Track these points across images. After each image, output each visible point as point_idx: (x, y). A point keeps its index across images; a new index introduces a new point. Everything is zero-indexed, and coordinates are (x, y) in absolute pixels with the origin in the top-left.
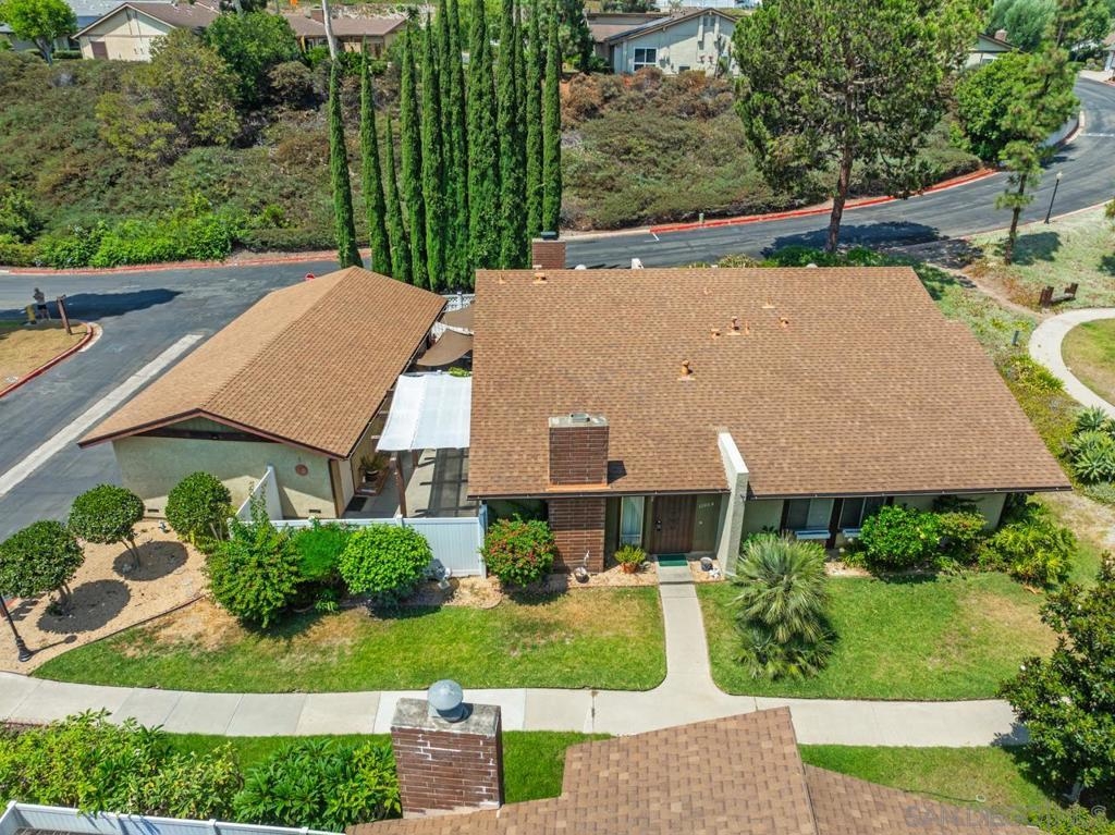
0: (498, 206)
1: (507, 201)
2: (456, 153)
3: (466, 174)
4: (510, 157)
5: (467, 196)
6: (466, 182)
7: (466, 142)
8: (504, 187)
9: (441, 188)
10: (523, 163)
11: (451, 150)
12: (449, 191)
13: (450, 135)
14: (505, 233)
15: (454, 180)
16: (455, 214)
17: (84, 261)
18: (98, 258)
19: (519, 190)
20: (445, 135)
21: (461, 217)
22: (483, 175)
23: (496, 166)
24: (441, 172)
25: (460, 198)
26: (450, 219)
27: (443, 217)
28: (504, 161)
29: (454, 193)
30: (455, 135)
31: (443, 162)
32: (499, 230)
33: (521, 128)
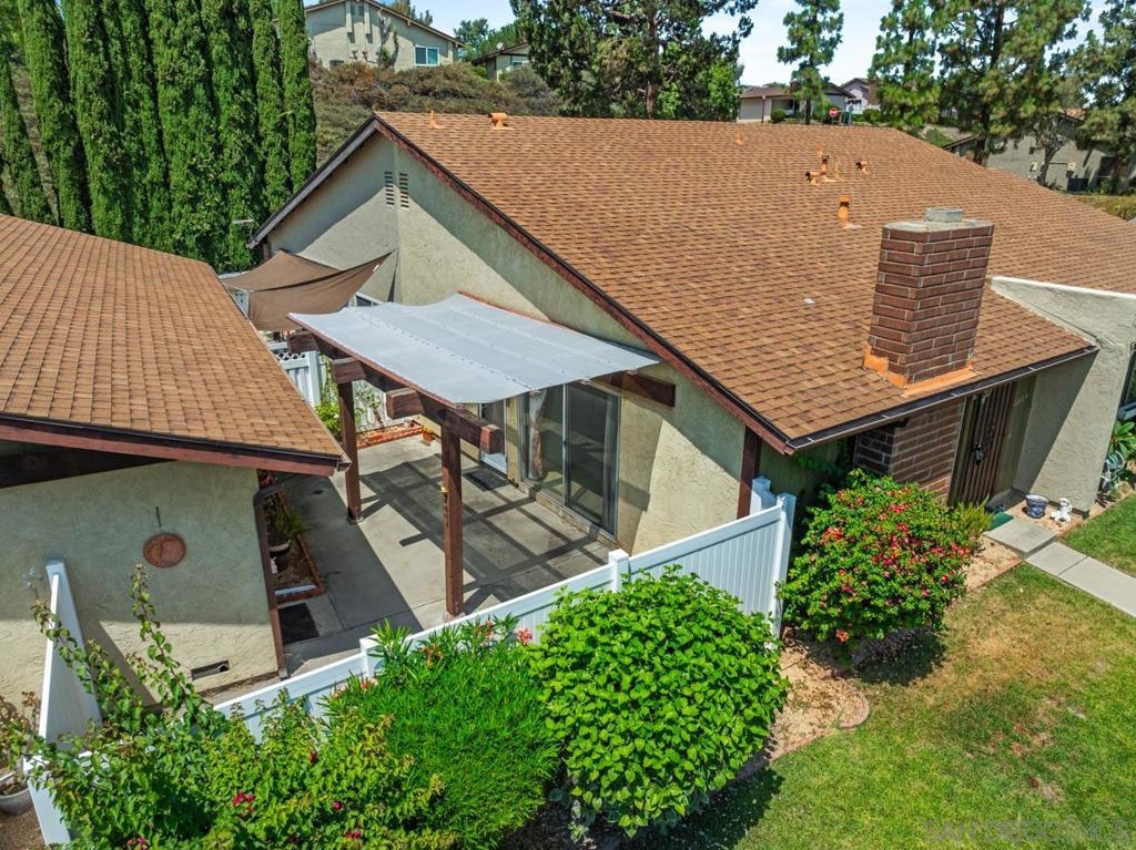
0: (218, 149)
1: (233, 139)
2: (133, 57)
3: (154, 96)
4: (230, 69)
5: (160, 133)
6: (156, 110)
7: (149, 42)
8: (224, 119)
9: (113, 114)
10: (251, 80)
11: (124, 52)
12: (129, 123)
13: (118, 24)
14: (234, 193)
15: (136, 106)
16: (143, 163)
19: (250, 125)
20: (110, 24)
21: (154, 171)
22: (188, 96)
23: (207, 81)
24: (109, 86)
25: (148, 137)
26: (136, 172)
27: (121, 167)
28: (220, 75)
29: (137, 126)
30: (127, 25)
31: (110, 71)
32: (225, 188)
33: (242, 24)
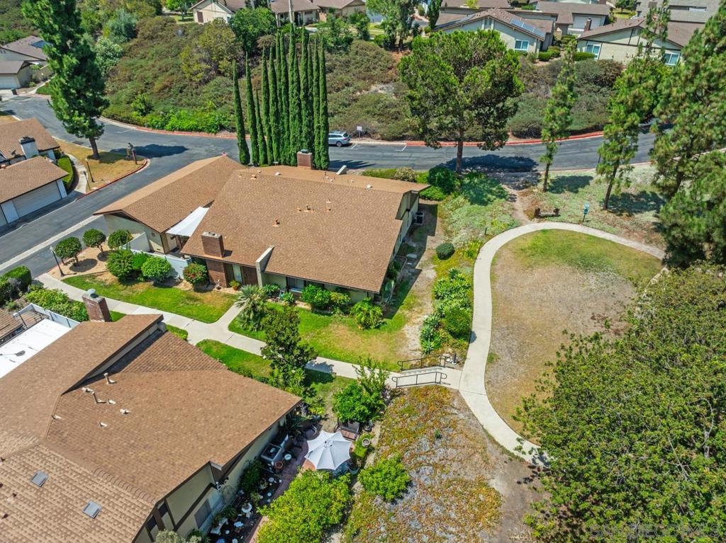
0: (301, 132)
1: (305, 129)
2: (284, 106)
3: (288, 116)
4: (306, 111)
5: (289, 125)
6: (288, 119)
7: (288, 102)
8: (303, 124)
9: (277, 121)
10: (311, 114)
11: (282, 105)
12: (281, 123)
13: (281, 98)
14: (304, 144)
15: (283, 118)
16: (284, 133)
17: (162, 127)
18: (168, 127)
19: (310, 125)
20: (279, 98)
21: (286, 136)
22: (294, 117)
23: (300, 114)
24: (277, 114)
25: (286, 126)
26: (282, 135)
27: (278, 134)
28: (303, 112)
29: (283, 124)
30: (283, 98)
31: (277, 110)
32: (302, 142)
33: (310, 98)
